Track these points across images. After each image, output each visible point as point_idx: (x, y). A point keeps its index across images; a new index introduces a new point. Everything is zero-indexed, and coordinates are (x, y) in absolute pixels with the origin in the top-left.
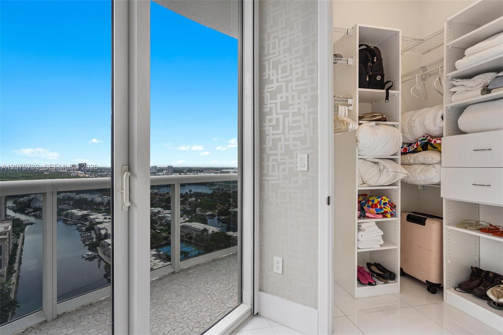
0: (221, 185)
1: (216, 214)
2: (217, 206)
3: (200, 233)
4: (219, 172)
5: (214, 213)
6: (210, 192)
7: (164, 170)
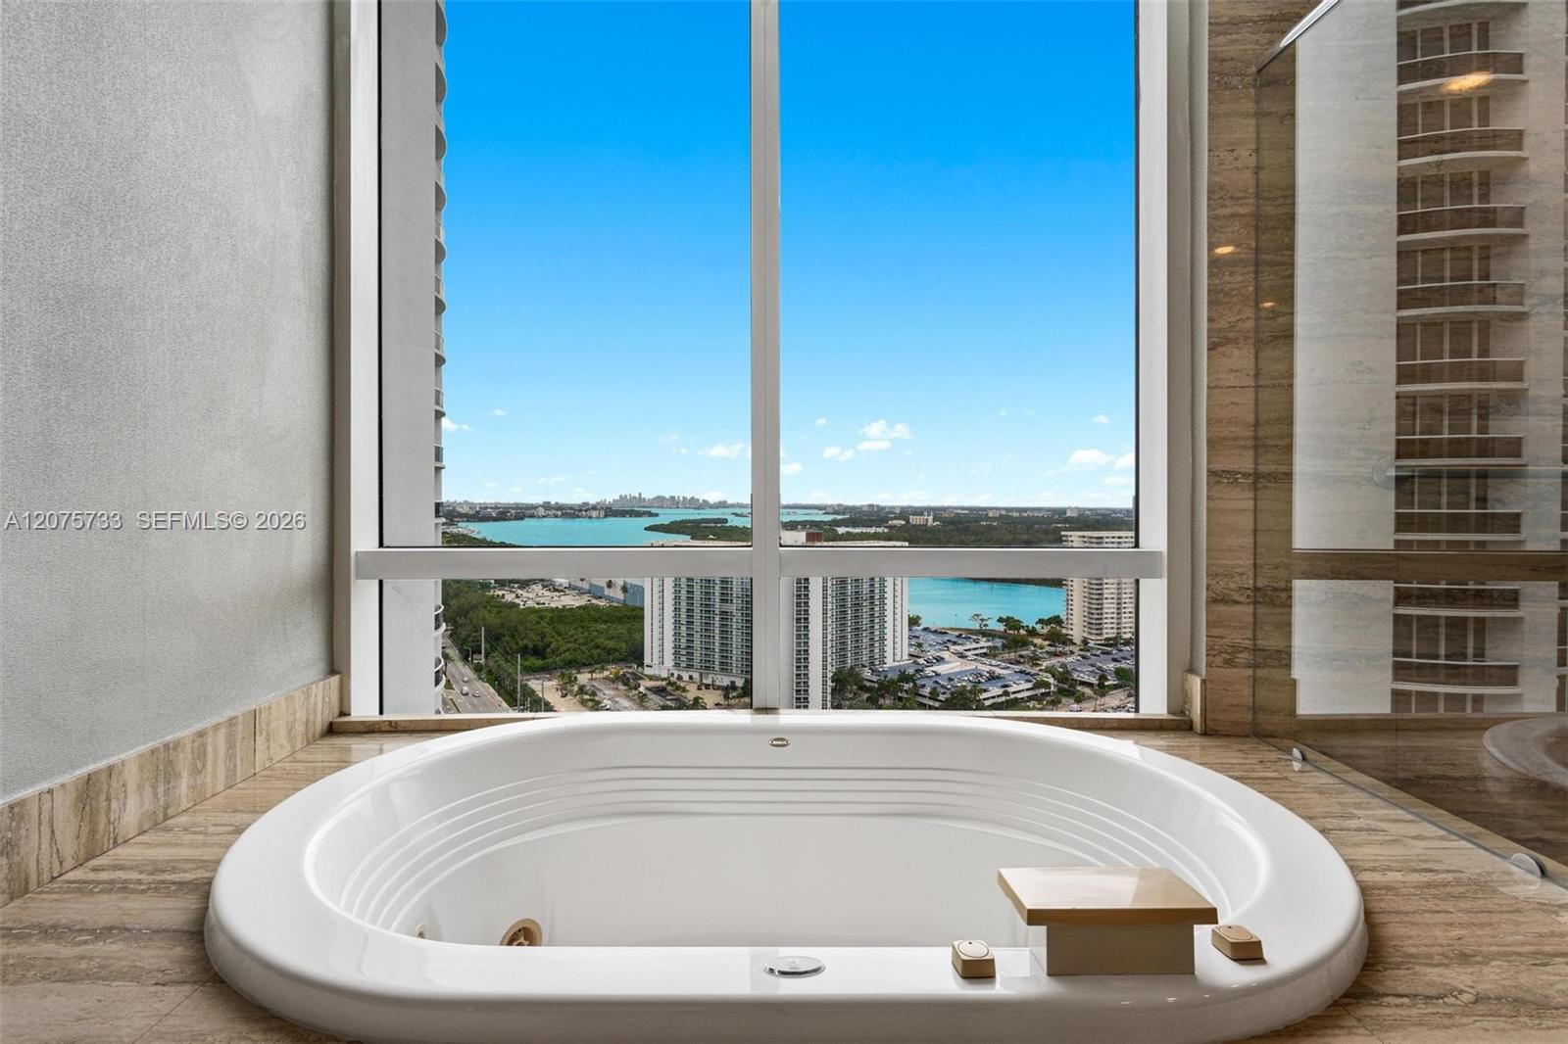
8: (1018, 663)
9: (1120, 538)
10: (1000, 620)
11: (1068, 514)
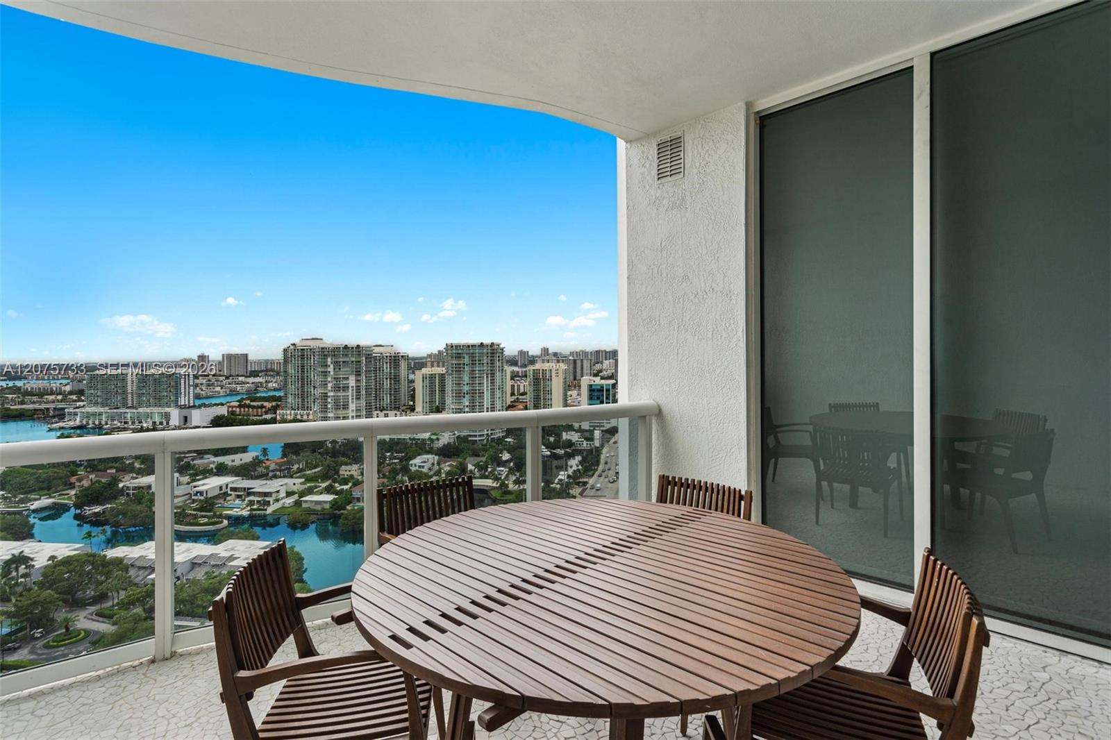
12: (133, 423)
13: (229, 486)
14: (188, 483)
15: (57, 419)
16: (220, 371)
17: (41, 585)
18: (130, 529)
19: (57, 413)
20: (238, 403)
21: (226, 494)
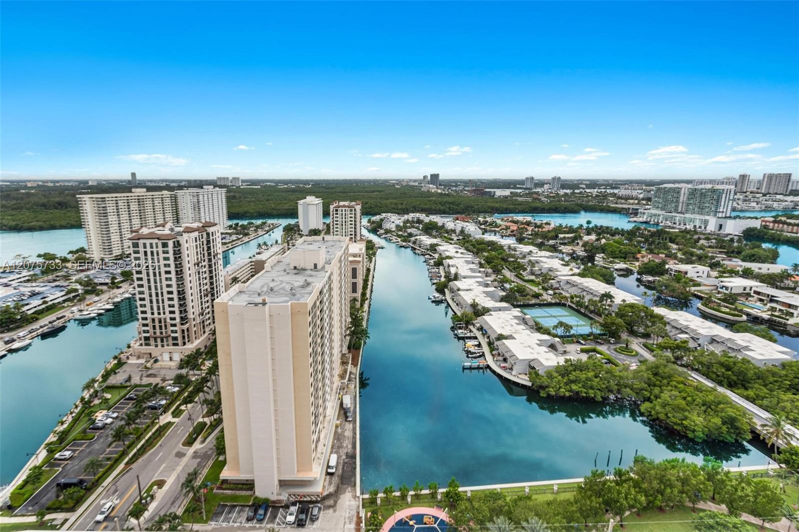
0: (655, 215)
1: (635, 270)
2: (639, 256)
3: (598, 299)
4: (654, 188)
5: (632, 267)
6: (628, 227)
7: (546, 184)
8: (55, 281)
9: (116, 197)
10: (39, 256)
11: (90, 183)
12: (680, 224)
13: (753, 289)
14: (716, 278)
15: (632, 216)
16: (758, 189)
17: (617, 314)
18: (669, 298)
19: (634, 211)
20: (773, 219)
21: (749, 295)
